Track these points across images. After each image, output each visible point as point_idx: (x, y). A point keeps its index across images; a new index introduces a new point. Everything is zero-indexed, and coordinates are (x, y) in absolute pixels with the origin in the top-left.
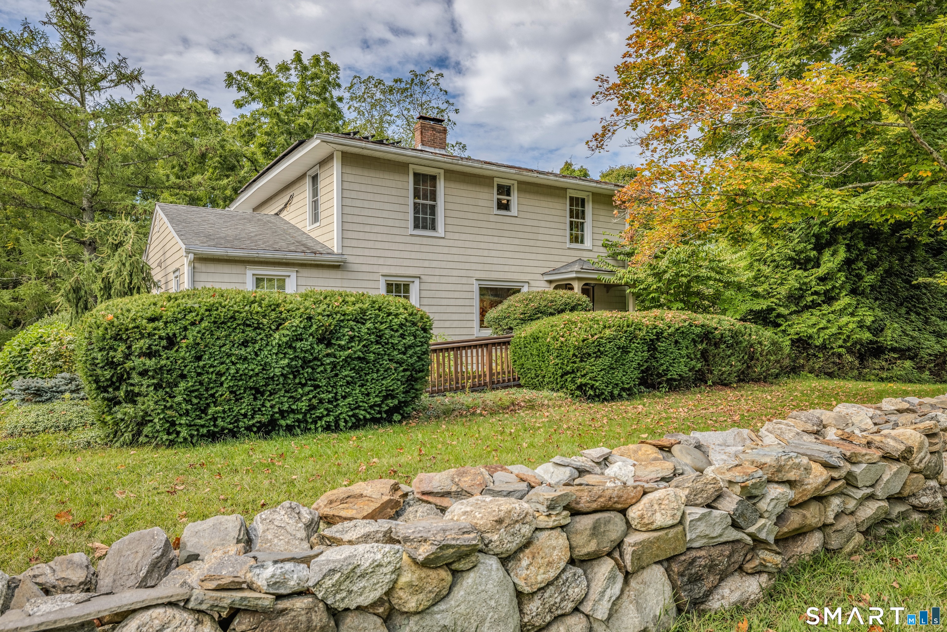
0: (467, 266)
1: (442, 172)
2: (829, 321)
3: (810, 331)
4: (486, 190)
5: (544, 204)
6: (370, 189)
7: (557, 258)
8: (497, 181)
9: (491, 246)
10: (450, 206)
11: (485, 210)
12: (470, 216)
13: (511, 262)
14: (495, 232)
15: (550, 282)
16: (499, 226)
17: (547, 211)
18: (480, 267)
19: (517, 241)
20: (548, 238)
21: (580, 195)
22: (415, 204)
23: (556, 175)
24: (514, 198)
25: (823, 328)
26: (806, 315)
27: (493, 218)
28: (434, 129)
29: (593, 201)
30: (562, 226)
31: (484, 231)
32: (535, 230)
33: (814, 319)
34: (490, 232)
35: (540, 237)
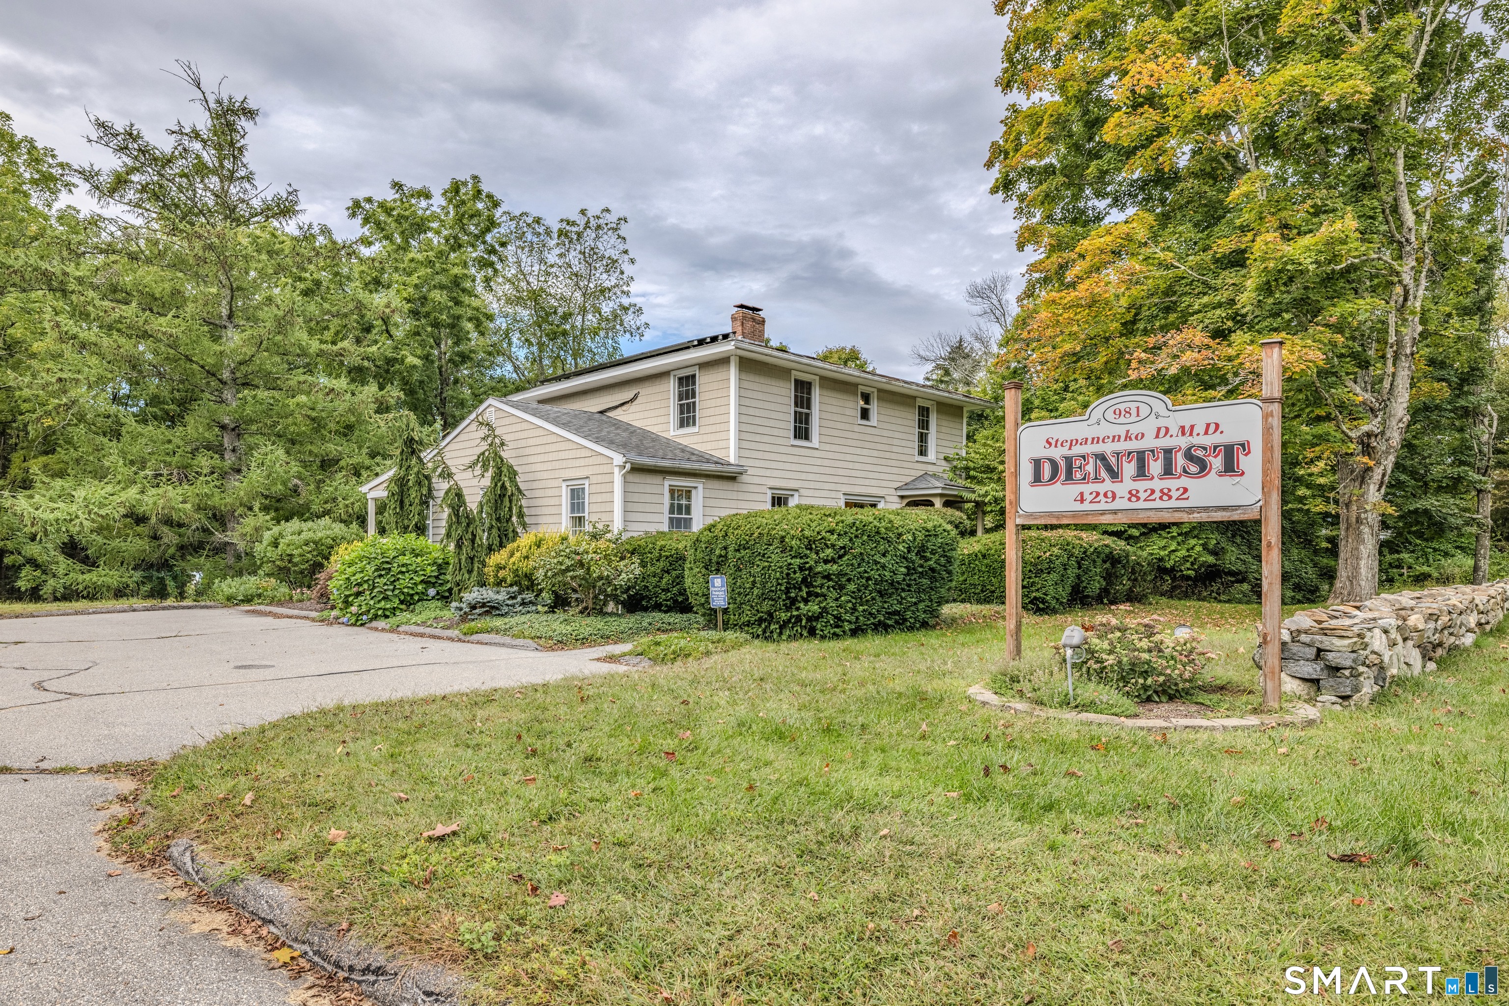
0: (836, 479)
1: (817, 378)
2: (1179, 544)
3: (1162, 553)
4: (852, 398)
5: (897, 413)
6: (760, 396)
7: (907, 472)
8: (861, 388)
9: (855, 458)
10: (825, 415)
11: (850, 420)
12: (839, 426)
13: (871, 475)
14: (859, 444)
15: (902, 497)
16: (861, 437)
17: (899, 421)
18: (845, 480)
19: (875, 453)
20: (900, 450)
21: (926, 404)
22: (796, 412)
23: (917, 385)
24: (874, 408)
25: (1174, 551)
26: (1155, 537)
27: (857, 428)
28: (754, 320)
29: (938, 412)
30: (911, 437)
31: (850, 442)
32: (890, 441)
33: (1163, 543)
34: (854, 443)
35: (895, 449)
